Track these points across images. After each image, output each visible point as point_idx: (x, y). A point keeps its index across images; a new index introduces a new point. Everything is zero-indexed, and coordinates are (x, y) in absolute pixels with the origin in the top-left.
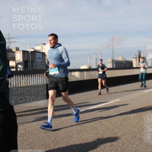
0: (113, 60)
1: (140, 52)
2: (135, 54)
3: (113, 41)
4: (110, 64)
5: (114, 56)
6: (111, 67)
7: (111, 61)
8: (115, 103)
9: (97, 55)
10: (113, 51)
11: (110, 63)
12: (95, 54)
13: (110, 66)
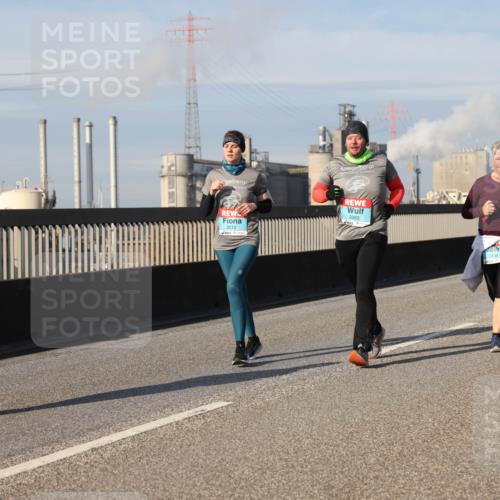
0: (191, 160)
1: (351, 115)
2: (321, 128)
3: (190, 41)
4: (171, 184)
5: (197, 138)
6: (180, 202)
7: (180, 165)
8: (200, 423)
9: (91, 126)
10: (192, 105)
11: (171, 176)
12: (79, 120)
13: (171, 195)
